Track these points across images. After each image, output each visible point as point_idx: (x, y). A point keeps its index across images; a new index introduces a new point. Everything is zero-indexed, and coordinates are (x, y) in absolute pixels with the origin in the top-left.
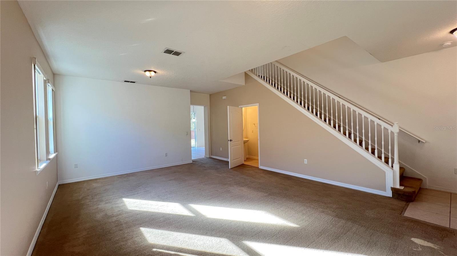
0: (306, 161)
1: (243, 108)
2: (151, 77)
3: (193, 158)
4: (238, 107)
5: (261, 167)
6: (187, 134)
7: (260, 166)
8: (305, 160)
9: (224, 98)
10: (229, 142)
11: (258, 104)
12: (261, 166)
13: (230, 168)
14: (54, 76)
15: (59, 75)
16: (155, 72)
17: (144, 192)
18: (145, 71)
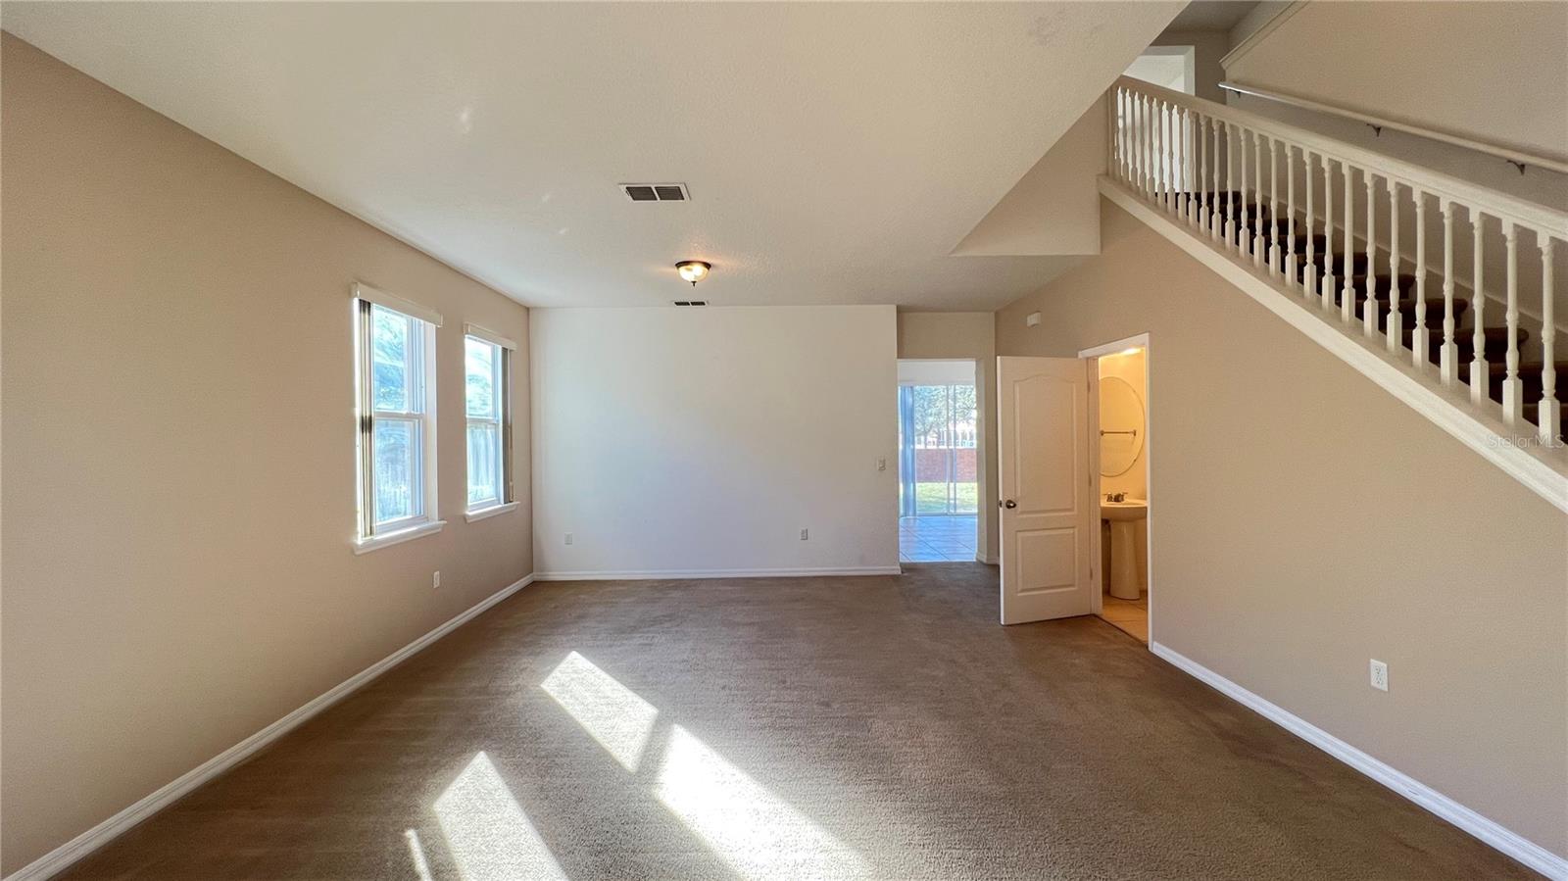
0: (1379, 673)
1: (1100, 359)
2: (694, 282)
3: (903, 559)
4: (1077, 356)
5: (1158, 649)
6: (882, 469)
7: (1153, 640)
8: (1374, 662)
9: (1032, 320)
10: (1001, 509)
11: (1147, 334)
12: (1155, 643)
13: (1002, 623)
14: (528, 314)
15: (536, 308)
16: (707, 266)
17: (640, 644)
18: (679, 265)
